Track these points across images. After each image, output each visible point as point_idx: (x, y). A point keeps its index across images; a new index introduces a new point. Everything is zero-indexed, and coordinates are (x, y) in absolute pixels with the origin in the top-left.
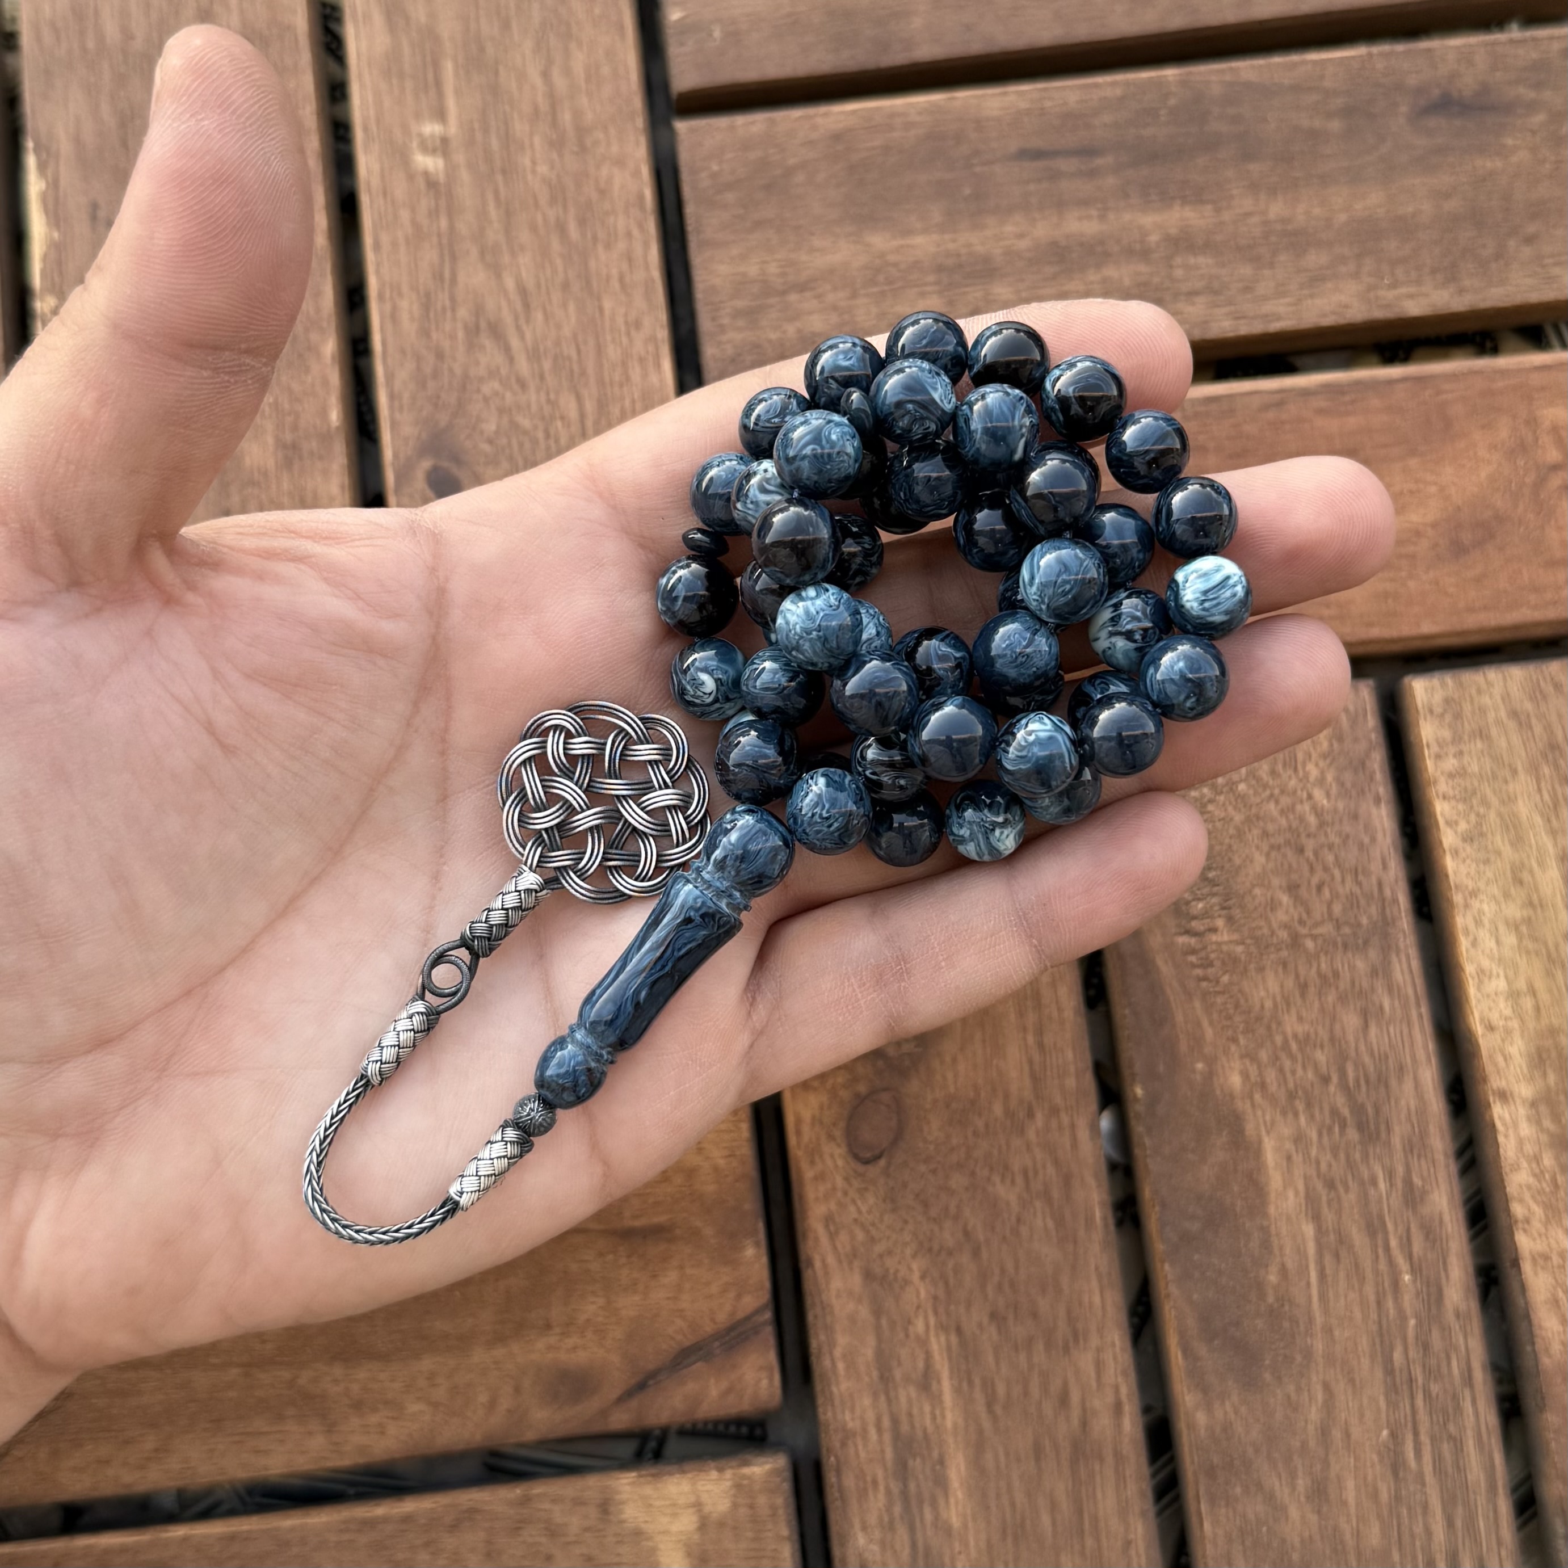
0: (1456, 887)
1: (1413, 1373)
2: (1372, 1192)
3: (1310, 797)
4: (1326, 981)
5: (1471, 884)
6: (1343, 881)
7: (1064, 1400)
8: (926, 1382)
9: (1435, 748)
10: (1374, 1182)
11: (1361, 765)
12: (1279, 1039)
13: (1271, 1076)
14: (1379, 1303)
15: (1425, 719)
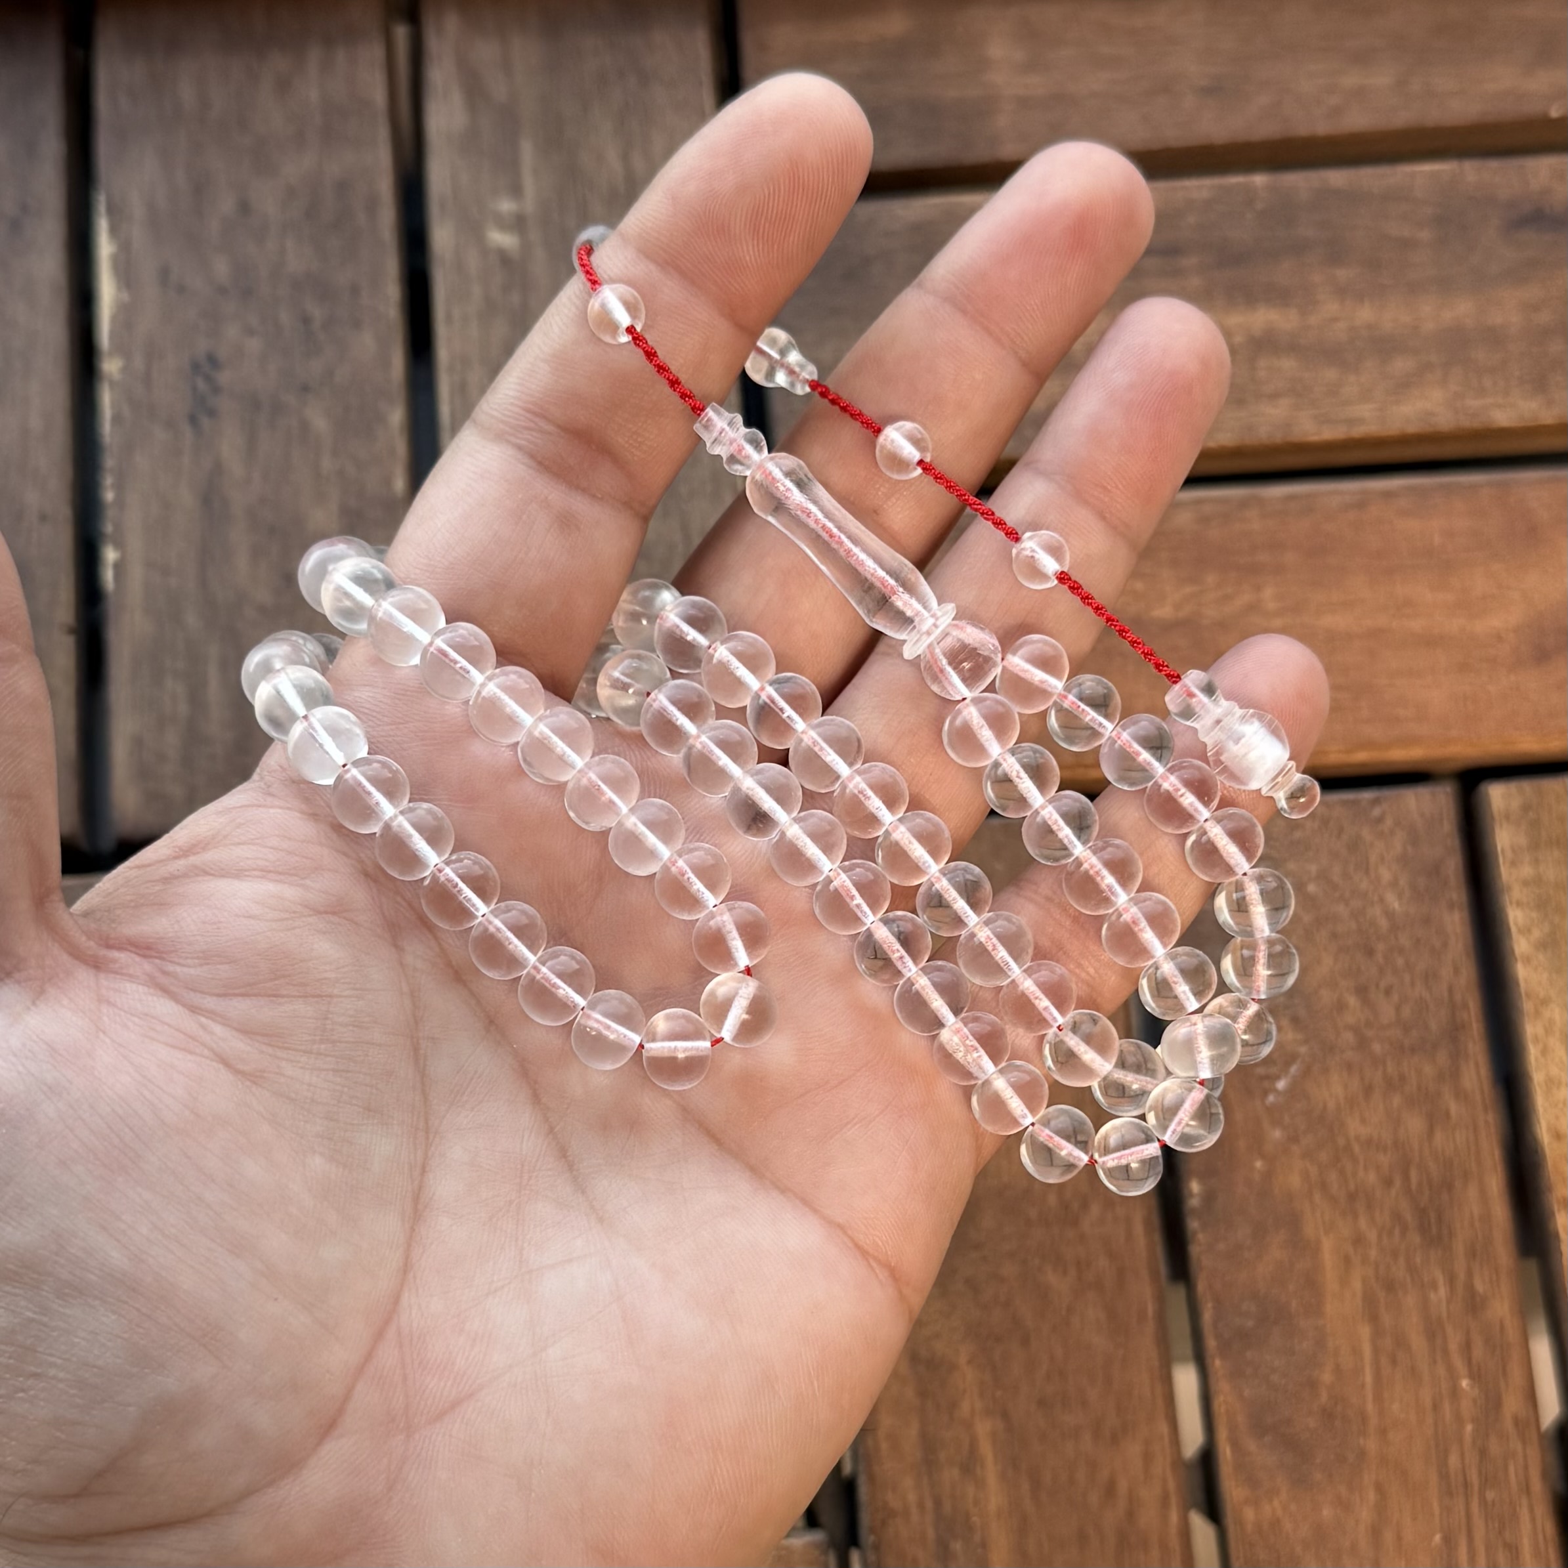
0: (1528, 995)
1: (1468, 1479)
2: (1432, 1296)
3: (1382, 900)
4: (1392, 1085)
5: (1542, 994)
6: (1413, 984)
7: (1110, 1490)
8: (970, 1466)
9: (1509, 854)
10: (1434, 1286)
11: (1435, 870)
12: (1341, 1142)
13: (1333, 1177)
14: (1436, 1407)
15: (1501, 825)
